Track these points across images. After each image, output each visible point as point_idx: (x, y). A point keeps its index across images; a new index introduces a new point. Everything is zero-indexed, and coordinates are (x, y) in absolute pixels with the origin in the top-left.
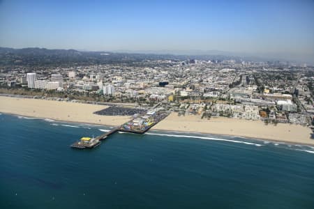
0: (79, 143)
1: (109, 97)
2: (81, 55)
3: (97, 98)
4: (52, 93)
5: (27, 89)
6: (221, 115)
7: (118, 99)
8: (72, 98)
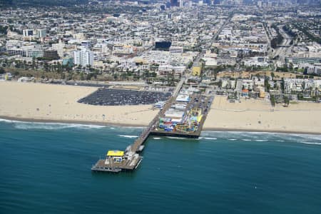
0: (107, 162)
1: (88, 72)
3: (67, 74)
7: (106, 75)
8: (16, 75)
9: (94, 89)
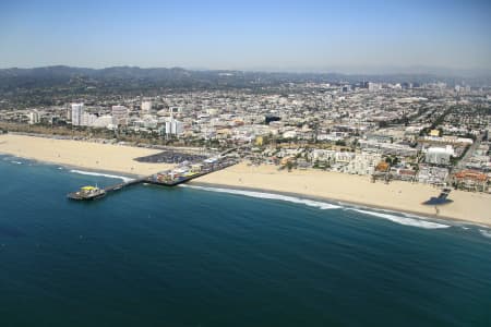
0: (78, 193)
2: (189, 75)
4: (98, 132)
5: (70, 127)
6: (316, 166)
7: (181, 142)
8: (121, 140)
9: (160, 151)
